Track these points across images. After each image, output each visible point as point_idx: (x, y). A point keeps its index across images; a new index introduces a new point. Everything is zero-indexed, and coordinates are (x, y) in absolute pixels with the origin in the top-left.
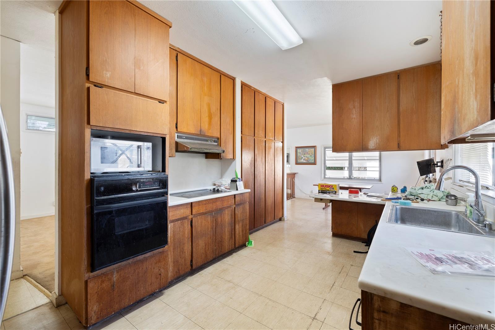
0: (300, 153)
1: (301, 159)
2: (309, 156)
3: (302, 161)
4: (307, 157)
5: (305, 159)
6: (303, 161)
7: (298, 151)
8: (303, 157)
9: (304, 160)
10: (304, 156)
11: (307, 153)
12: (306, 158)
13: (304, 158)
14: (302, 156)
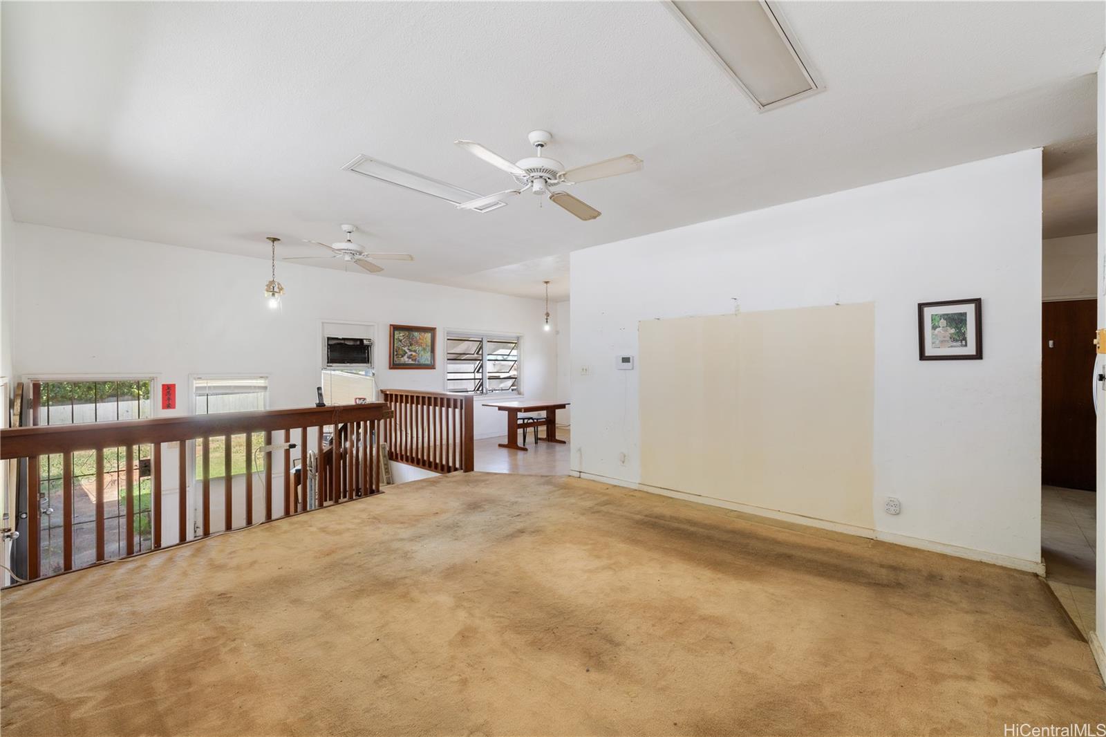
0: (401, 341)
1: (402, 356)
2: (420, 348)
3: (405, 359)
4: (415, 351)
5: (411, 355)
6: (407, 359)
7: (396, 337)
8: (408, 351)
9: (409, 358)
10: (409, 349)
11: (417, 343)
12: (414, 354)
13: (410, 353)
14: (406, 349)
